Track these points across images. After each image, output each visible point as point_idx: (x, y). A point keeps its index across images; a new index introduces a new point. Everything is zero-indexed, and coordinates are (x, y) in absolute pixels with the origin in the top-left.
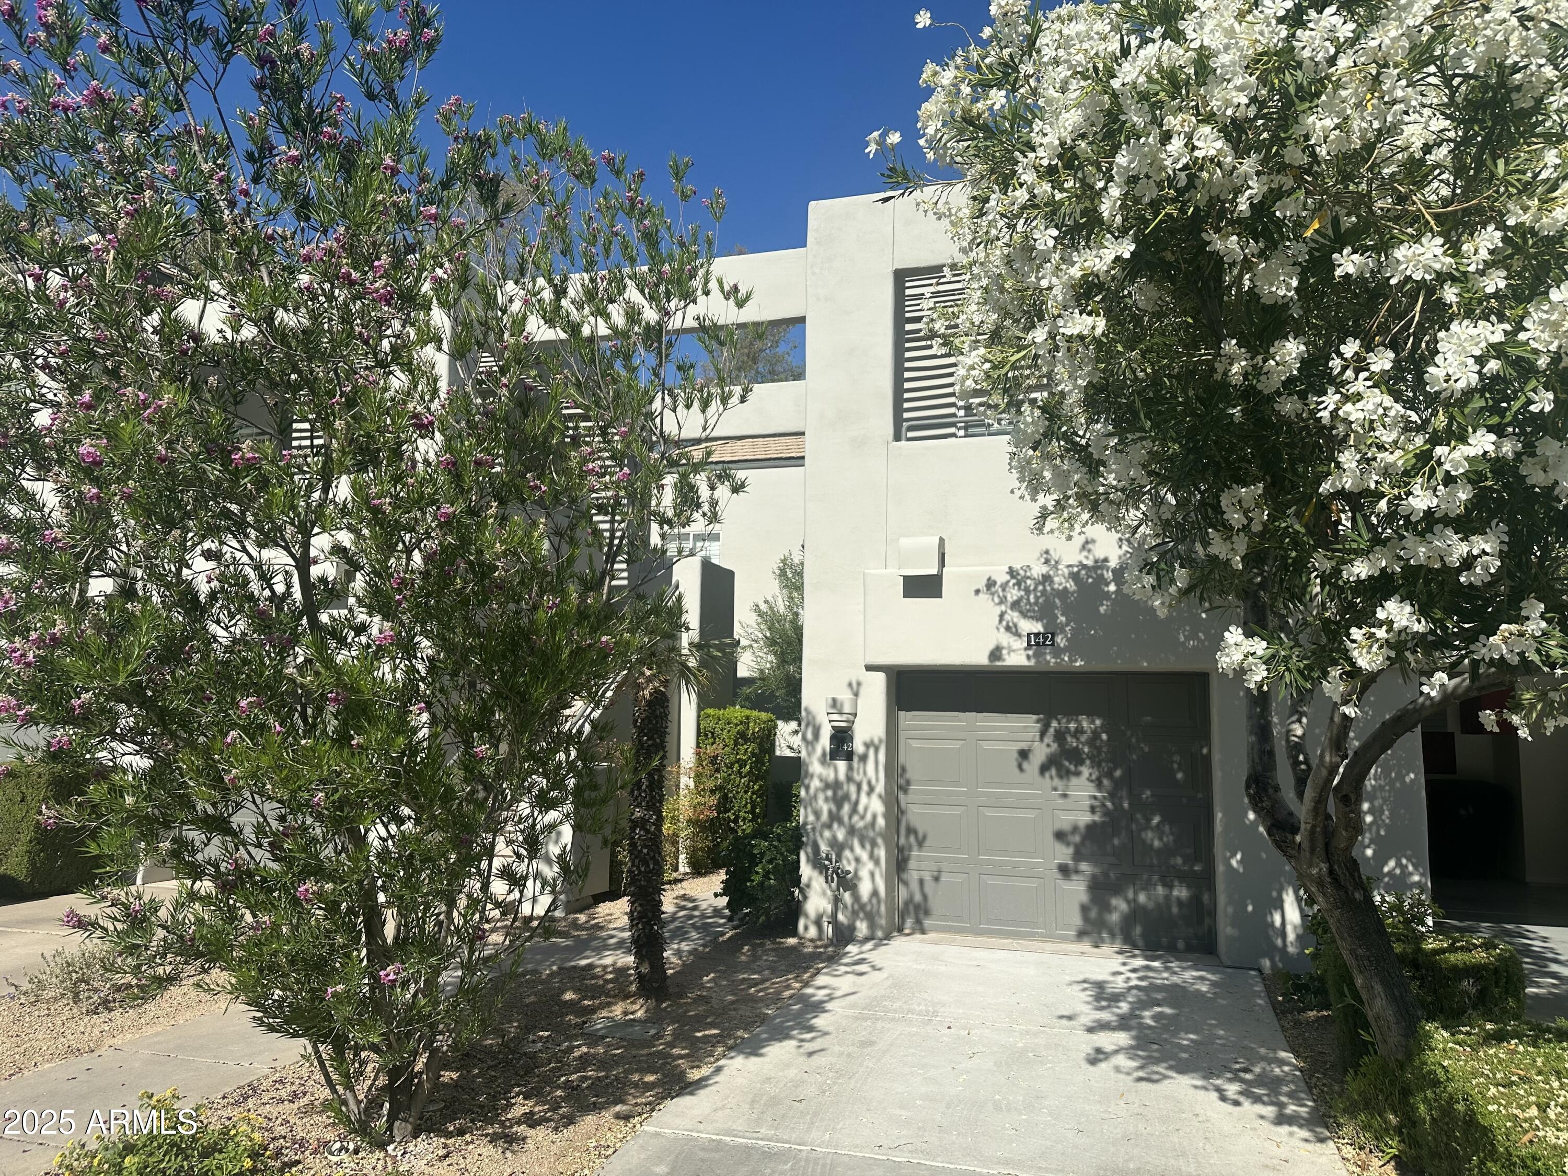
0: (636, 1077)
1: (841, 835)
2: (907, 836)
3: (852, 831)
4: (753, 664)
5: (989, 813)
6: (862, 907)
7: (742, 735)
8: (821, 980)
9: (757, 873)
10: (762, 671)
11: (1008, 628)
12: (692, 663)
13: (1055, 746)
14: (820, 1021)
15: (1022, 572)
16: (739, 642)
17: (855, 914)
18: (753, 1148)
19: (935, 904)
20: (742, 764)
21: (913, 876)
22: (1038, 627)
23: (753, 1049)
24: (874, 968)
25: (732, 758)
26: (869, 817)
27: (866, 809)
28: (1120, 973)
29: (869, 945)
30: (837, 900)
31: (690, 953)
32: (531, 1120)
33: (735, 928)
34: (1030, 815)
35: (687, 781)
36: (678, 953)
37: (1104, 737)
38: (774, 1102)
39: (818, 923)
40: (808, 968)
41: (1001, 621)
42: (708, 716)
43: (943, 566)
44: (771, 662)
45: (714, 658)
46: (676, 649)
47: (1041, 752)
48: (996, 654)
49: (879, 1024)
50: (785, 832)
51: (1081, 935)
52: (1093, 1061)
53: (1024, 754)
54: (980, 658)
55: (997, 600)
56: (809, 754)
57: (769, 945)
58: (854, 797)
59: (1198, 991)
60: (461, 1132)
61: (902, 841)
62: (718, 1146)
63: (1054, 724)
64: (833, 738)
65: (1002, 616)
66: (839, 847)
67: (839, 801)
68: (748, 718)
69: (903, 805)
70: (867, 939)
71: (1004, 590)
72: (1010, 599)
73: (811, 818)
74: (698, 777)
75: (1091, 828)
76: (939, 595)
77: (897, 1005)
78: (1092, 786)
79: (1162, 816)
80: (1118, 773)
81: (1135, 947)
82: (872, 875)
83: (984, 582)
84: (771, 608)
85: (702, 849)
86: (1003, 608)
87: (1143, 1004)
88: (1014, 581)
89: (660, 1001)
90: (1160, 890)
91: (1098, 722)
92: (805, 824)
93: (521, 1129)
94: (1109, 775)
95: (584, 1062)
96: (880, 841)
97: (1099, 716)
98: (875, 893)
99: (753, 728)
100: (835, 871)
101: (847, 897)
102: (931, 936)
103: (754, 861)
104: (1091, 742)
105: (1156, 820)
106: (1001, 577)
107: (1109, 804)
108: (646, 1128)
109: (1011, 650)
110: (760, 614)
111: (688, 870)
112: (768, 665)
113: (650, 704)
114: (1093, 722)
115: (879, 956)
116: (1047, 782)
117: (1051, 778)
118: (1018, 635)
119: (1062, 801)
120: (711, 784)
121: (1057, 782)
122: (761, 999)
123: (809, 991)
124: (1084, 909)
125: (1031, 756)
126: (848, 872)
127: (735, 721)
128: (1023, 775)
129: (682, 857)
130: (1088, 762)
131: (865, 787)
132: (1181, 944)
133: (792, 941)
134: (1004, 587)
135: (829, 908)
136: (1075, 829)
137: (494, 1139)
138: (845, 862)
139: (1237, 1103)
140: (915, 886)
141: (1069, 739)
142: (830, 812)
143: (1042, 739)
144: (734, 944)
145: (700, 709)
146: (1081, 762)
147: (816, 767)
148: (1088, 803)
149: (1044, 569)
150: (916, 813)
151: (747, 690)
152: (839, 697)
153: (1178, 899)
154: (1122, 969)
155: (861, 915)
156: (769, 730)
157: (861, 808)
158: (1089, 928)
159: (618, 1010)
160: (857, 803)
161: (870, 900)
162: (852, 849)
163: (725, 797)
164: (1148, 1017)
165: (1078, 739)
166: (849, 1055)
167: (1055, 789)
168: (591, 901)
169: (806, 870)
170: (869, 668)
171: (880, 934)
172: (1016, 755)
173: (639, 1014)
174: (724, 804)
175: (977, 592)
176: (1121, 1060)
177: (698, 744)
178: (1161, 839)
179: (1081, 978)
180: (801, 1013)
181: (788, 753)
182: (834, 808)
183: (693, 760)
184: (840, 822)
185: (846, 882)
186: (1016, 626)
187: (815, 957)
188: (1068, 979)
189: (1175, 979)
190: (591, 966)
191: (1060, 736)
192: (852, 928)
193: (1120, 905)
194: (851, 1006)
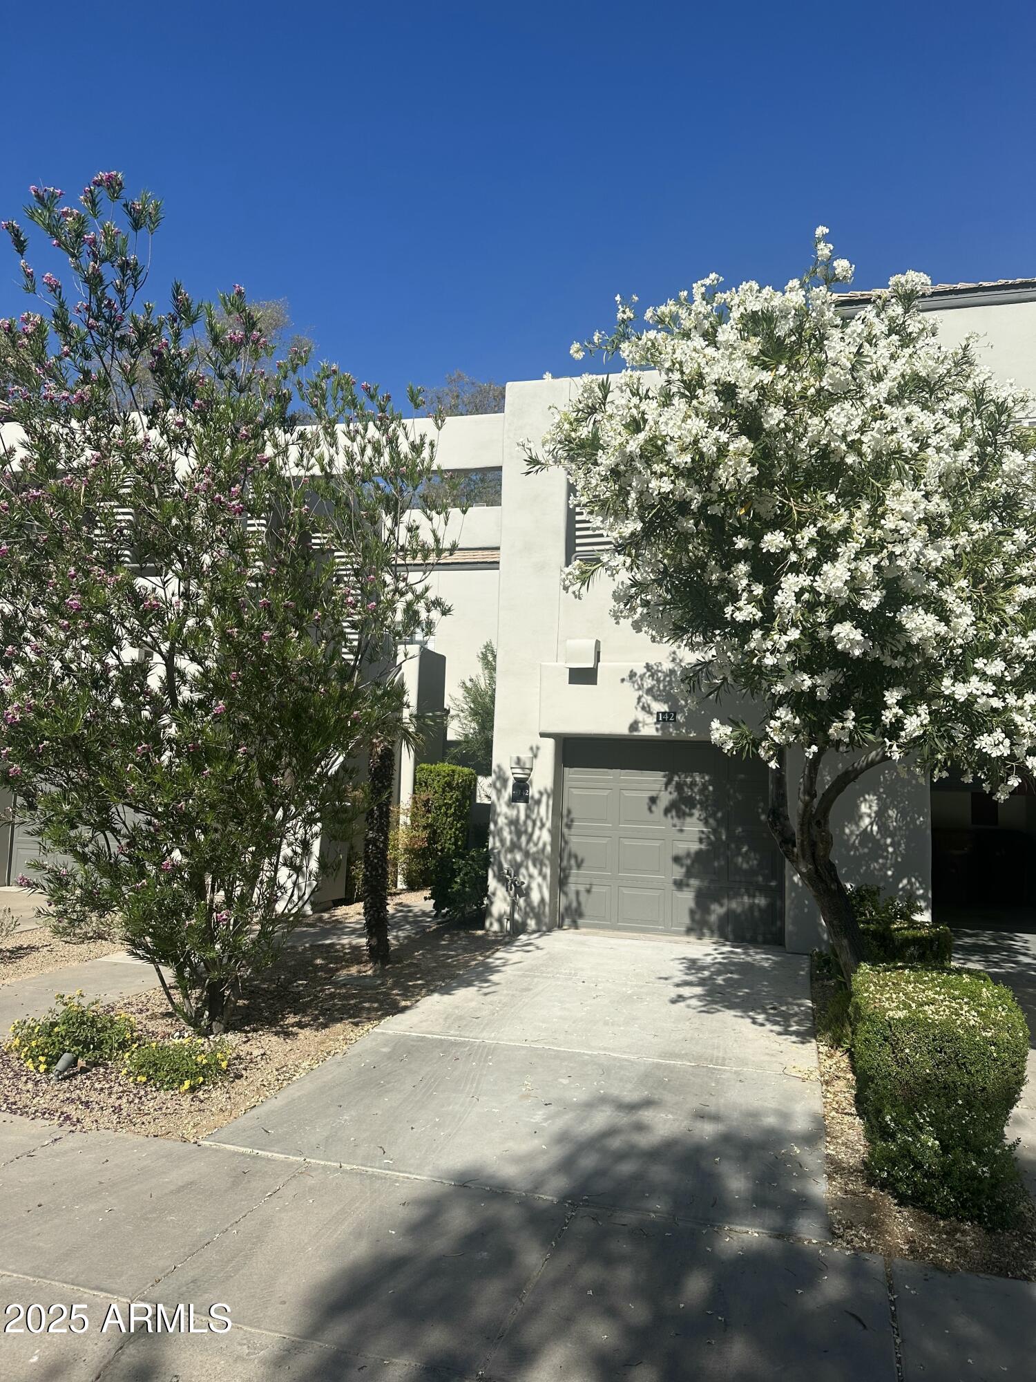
0: (367, 1005)
1: (519, 857)
2: (569, 860)
3: (527, 854)
4: (460, 730)
5: (626, 842)
6: (532, 909)
7: (449, 784)
8: (498, 955)
9: (456, 882)
10: (466, 736)
11: (643, 708)
12: (412, 729)
13: (675, 795)
14: (495, 978)
15: (655, 667)
16: (448, 711)
17: (526, 915)
18: (444, 1040)
19: (586, 909)
20: (448, 806)
21: (572, 888)
22: (664, 708)
23: (446, 991)
24: (538, 948)
25: (441, 802)
26: (541, 845)
27: (539, 838)
28: (710, 955)
29: (536, 935)
30: (514, 904)
31: (405, 938)
32: (301, 1025)
33: (439, 924)
34: (657, 844)
35: (404, 819)
36: (396, 938)
37: (711, 788)
38: (460, 1018)
39: (500, 920)
40: (491, 948)
41: (638, 703)
42: (423, 769)
43: (599, 661)
44: (474, 729)
45: (428, 725)
46: (400, 719)
47: (666, 798)
48: (634, 726)
49: (536, 980)
50: (479, 856)
51: (689, 931)
52: (673, 1002)
53: (653, 800)
54: (623, 730)
55: (636, 687)
56: (499, 799)
57: (462, 934)
58: (530, 830)
59: (762, 966)
60: (255, 1030)
61: (565, 863)
62: (423, 1039)
63: (676, 778)
64: (514, 787)
65: (639, 698)
66: (517, 867)
67: (519, 834)
68: (453, 771)
69: (567, 837)
70: (534, 932)
71: (642, 680)
72: (645, 686)
73: (498, 844)
74: (414, 816)
75: (699, 853)
76: (595, 683)
77: (549, 970)
78: (701, 824)
79: (749, 846)
80: (719, 815)
81: (727, 940)
82: (540, 886)
83: (628, 673)
84: (475, 686)
85: (415, 871)
86: (641, 693)
87: (719, 973)
88: (649, 673)
89: (384, 964)
90: (746, 899)
91: (707, 778)
92: (493, 848)
93: (295, 1029)
94: (713, 815)
95: (332, 996)
96: (547, 862)
97: (708, 774)
98: (542, 900)
99: (458, 780)
100: (513, 882)
101: (522, 901)
102: (583, 930)
103: (454, 873)
104: (702, 792)
105: (745, 849)
106: (640, 670)
107: (712, 837)
108: (376, 1030)
109: (645, 724)
110: (466, 689)
111: (405, 887)
112: (472, 731)
113: (381, 757)
114: (703, 778)
115: (542, 941)
116: (669, 821)
117: (672, 817)
118: (650, 713)
119: (679, 835)
120: (423, 822)
121: (676, 821)
122: (455, 966)
123: (490, 960)
124: (692, 912)
125: (658, 802)
126: (523, 883)
127: (443, 774)
128: (652, 815)
129: (400, 877)
130: (698, 806)
131: (538, 824)
132: (760, 938)
133: (480, 932)
134: (642, 677)
135: (508, 909)
136: (688, 855)
137: (277, 1034)
138: (521, 877)
139: (762, 1025)
140: (572, 896)
141: (686, 789)
142: (512, 841)
143: (666, 789)
144: (438, 934)
145: (416, 763)
146: (693, 806)
147: (502, 808)
148: (697, 836)
149: (671, 666)
150: (576, 842)
151: (454, 750)
152: (523, 756)
153: (758, 905)
154: (714, 952)
155: (531, 915)
156: (471, 782)
157: (535, 837)
158: (695, 926)
159: (354, 970)
160: (531, 835)
161: (539, 906)
162: (527, 868)
163: (435, 832)
164: (720, 980)
165: (692, 790)
166: (513, 995)
167: (674, 826)
168: (331, 904)
169: (492, 883)
170: (543, 735)
171: (544, 928)
172: (647, 801)
173: (369, 973)
174: (433, 837)
175: (623, 680)
176: (694, 1002)
177: (414, 791)
178: (748, 863)
179: (683, 956)
180: (482, 973)
181: (486, 801)
182: (515, 839)
183: (410, 803)
184: (520, 848)
185: (520, 891)
186: (649, 706)
187: (497, 942)
188: (673, 957)
189: (749, 959)
190: (332, 945)
191: (679, 787)
192: (524, 924)
193: (718, 910)
194: (519, 970)
